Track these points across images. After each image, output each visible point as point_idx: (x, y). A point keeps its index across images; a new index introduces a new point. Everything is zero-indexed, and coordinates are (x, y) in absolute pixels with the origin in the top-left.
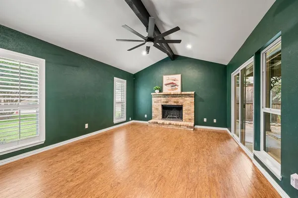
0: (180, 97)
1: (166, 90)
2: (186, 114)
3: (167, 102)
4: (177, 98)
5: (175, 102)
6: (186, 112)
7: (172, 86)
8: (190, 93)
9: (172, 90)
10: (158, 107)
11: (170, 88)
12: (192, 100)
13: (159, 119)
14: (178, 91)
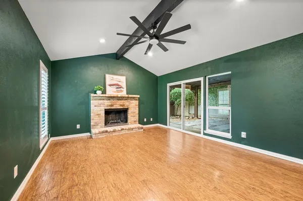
0: (126, 100)
1: (111, 91)
2: (131, 116)
3: (112, 106)
4: (122, 101)
5: (121, 105)
6: (132, 114)
7: (117, 88)
8: (134, 96)
9: (118, 92)
10: (99, 113)
11: (115, 90)
12: (136, 102)
13: (101, 127)
14: (124, 93)
